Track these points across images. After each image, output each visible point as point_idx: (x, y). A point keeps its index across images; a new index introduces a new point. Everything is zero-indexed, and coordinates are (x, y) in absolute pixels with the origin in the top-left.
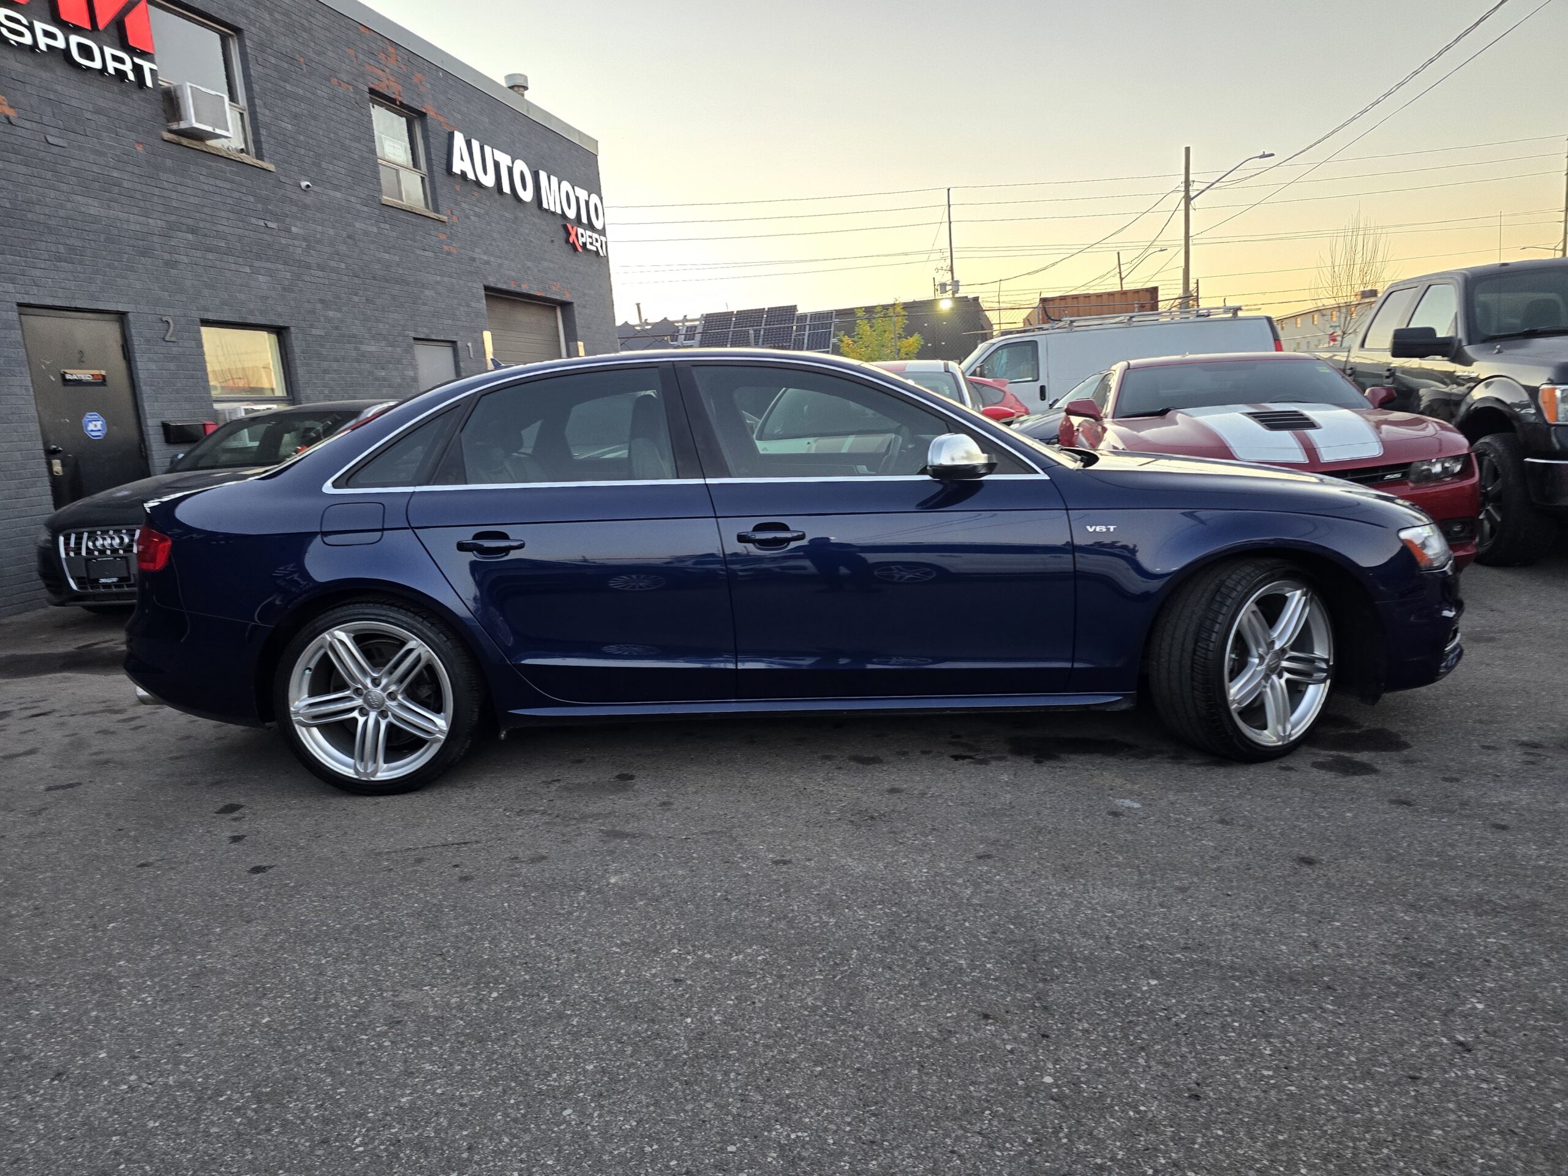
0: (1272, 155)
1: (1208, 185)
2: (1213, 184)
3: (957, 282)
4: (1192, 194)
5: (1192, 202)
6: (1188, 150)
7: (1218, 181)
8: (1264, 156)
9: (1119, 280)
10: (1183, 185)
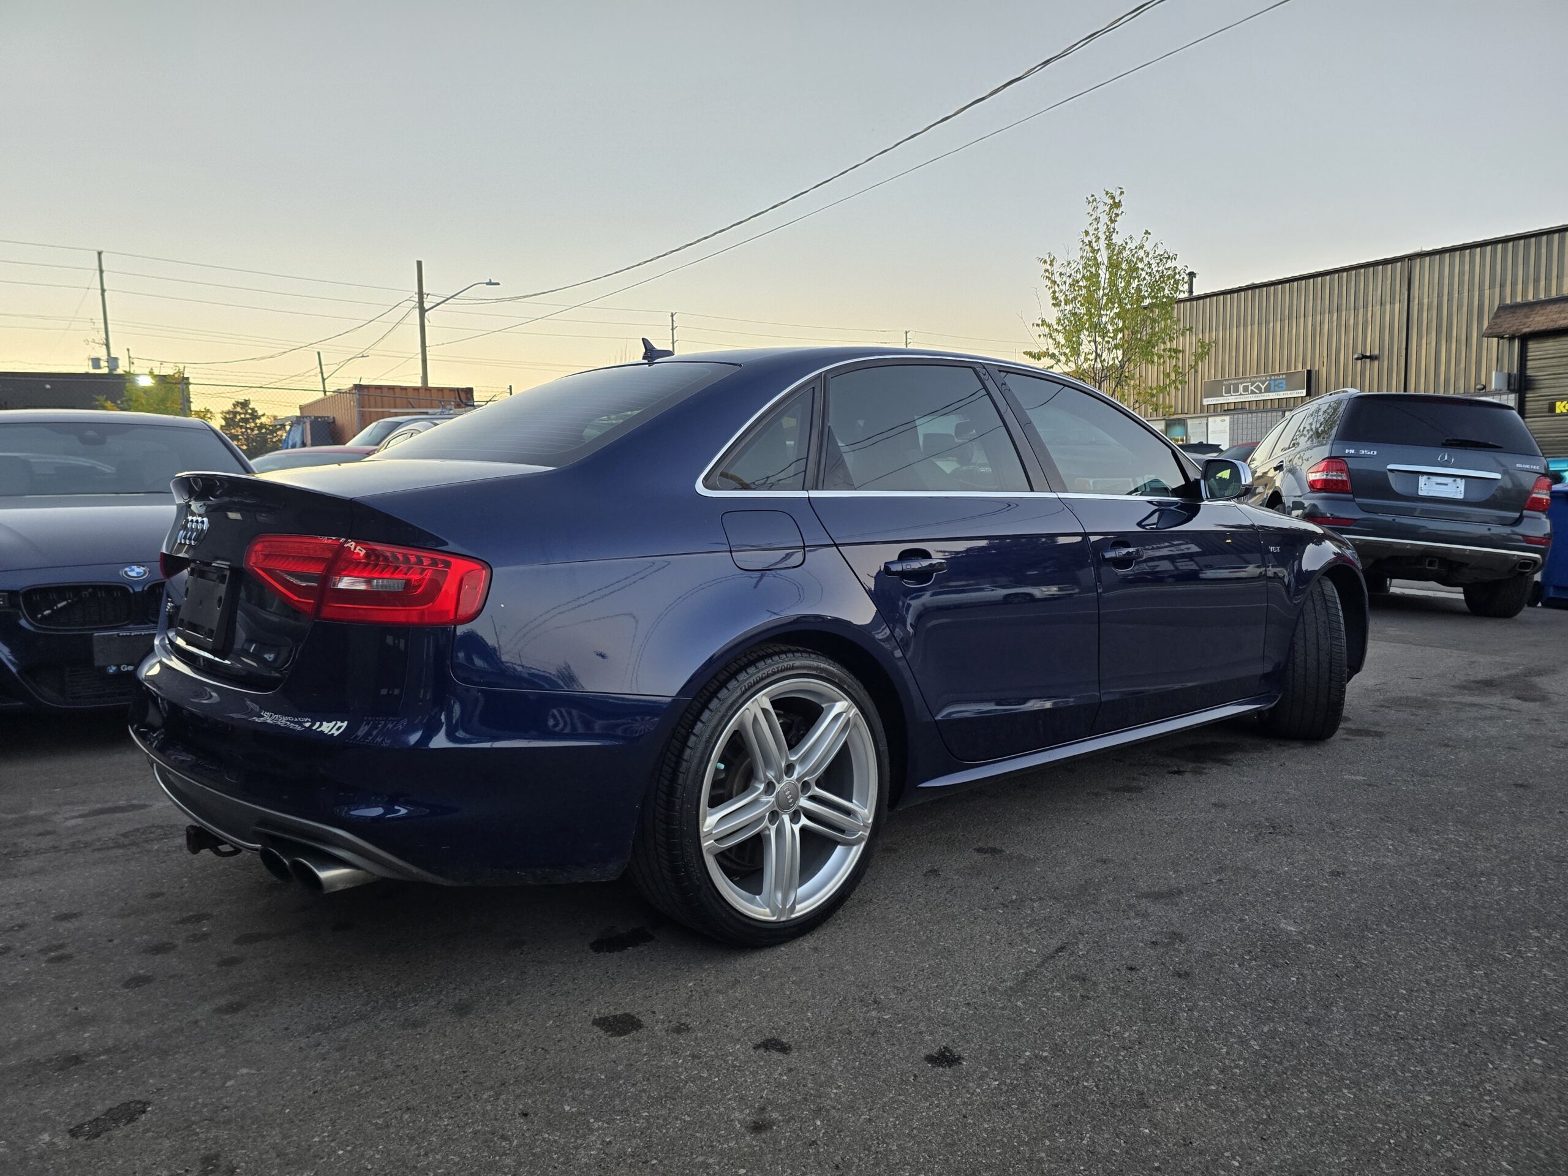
0: (498, 284)
1: (443, 299)
2: (448, 299)
3: (116, 359)
4: (427, 306)
5: (426, 314)
6: (419, 264)
7: (452, 297)
8: (490, 283)
9: (321, 380)
10: (417, 296)
